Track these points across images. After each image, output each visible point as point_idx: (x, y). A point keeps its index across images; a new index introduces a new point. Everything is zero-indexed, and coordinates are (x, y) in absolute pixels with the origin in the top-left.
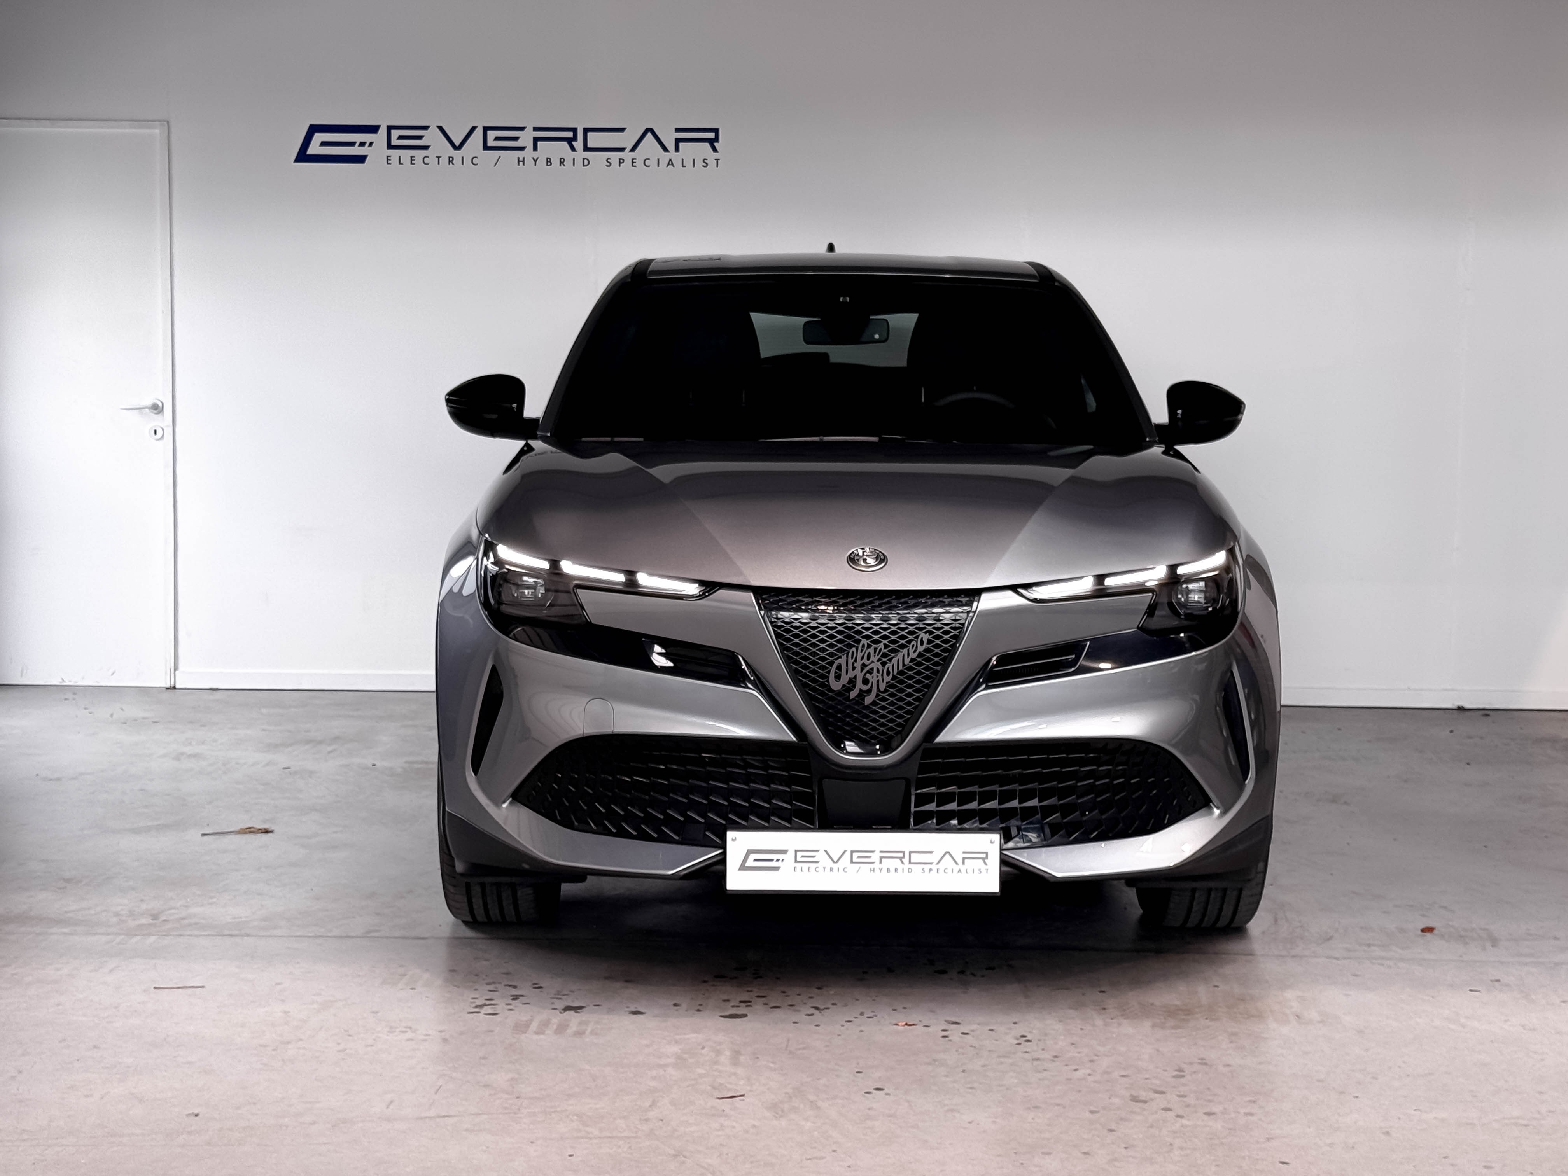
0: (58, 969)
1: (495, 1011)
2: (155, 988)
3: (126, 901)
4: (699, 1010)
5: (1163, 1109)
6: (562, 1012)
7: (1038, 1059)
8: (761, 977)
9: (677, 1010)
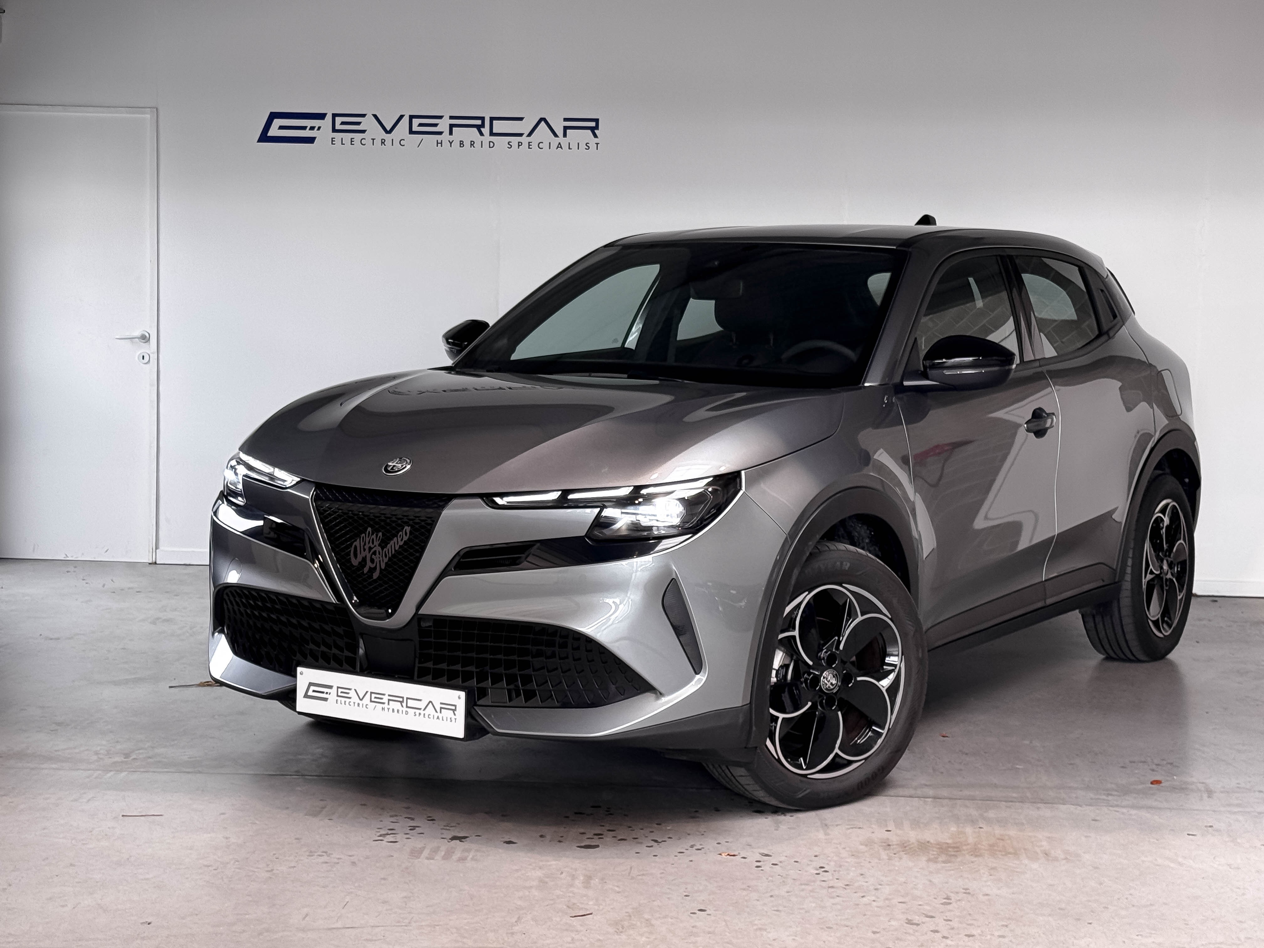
0: (46, 799)
1: (395, 839)
2: (123, 816)
3: (104, 742)
4: (560, 841)
5: (932, 931)
6: (450, 841)
7: (832, 887)
8: (611, 814)
9: (542, 841)
